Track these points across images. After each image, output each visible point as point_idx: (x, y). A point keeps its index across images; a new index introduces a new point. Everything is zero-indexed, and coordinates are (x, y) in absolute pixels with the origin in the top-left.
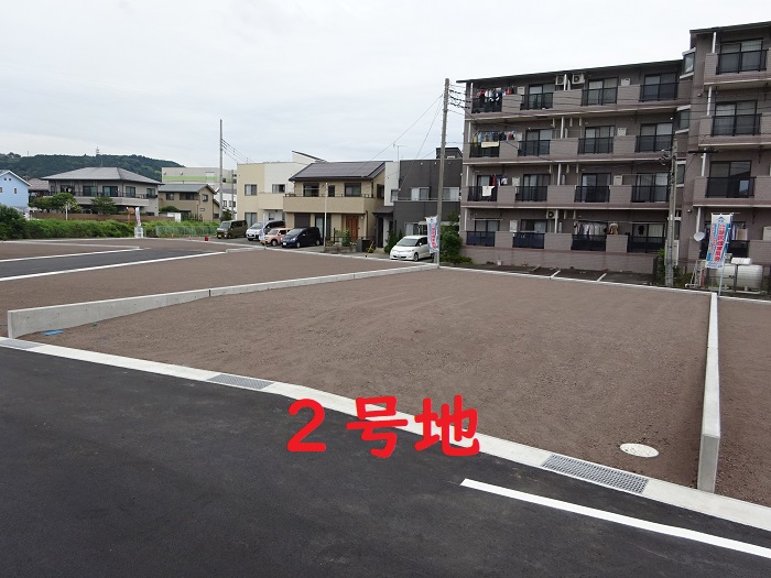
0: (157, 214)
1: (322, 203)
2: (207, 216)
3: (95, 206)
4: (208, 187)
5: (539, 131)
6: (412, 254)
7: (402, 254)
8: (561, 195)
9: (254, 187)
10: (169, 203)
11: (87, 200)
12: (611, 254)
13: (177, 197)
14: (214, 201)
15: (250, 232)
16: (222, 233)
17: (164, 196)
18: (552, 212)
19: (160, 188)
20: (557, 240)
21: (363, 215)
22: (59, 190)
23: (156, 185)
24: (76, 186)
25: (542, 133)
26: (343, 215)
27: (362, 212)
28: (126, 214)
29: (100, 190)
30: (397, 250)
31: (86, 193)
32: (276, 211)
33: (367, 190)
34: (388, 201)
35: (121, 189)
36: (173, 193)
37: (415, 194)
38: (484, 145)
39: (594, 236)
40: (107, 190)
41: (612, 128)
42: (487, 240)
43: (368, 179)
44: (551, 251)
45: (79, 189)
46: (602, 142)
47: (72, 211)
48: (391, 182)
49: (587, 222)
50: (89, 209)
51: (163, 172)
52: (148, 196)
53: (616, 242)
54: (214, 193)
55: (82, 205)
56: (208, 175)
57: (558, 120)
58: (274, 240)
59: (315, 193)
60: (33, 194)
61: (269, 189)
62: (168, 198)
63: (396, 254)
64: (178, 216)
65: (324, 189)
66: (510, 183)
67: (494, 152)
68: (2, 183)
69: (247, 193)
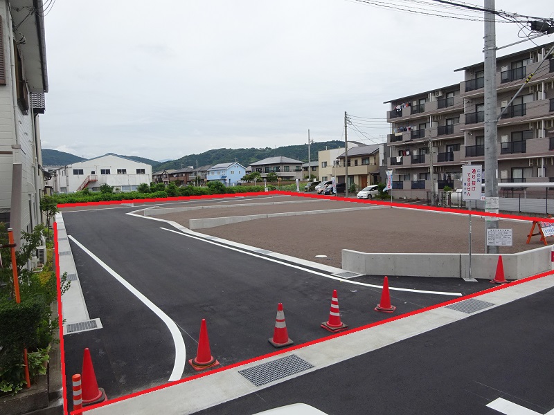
1: (353, 170)
3: (268, 177)
5: (425, 124)
7: (362, 195)
9: (326, 163)
11: (265, 175)
21: (368, 175)
22: (255, 170)
23: (301, 164)
26: (359, 175)
29: (272, 169)
31: (266, 171)
33: (372, 161)
35: (282, 168)
40: (275, 169)
42: (400, 186)
43: (373, 155)
45: (263, 169)
47: (258, 181)
48: (381, 156)
52: (297, 170)
55: (262, 178)
57: (428, 118)
58: (322, 191)
59: (349, 164)
60: (247, 173)
61: (332, 164)
65: (353, 162)
68: (233, 169)
69: (323, 166)
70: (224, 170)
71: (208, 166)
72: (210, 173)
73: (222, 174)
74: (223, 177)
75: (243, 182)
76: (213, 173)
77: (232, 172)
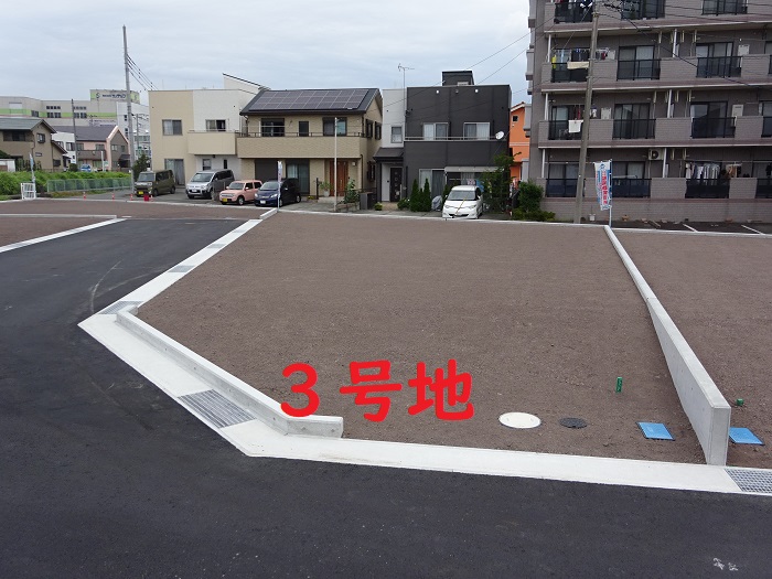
4: (43, 124)
5: (635, 48)
6: (473, 211)
7: (462, 211)
8: (673, 129)
9: (177, 123)
12: (735, 201)
14: (52, 143)
16: (145, 189)
18: (656, 151)
20: (667, 186)
21: (356, 160)
25: (639, 50)
26: (326, 160)
27: (358, 156)
30: (451, 206)
32: (214, 156)
33: (354, 126)
34: (387, 141)
37: (430, 132)
38: (572, 66)
39: (709, 180)
41: (730, 45)
42: (567, 189)
43: (358, 113)
44: (659, 200)
46: (716, 62)
48: (392, 116)
49: (702, 163)
53: (743, 187)
54: (51, 131)
57: (667, 34)
58: (241, 197)
59: (279, 132)
61: (201, 126)
63: (453, 211)
64: (11, 164)
65: (291, 127)
66: (599, 115)
67: (581, 75)
69: (166, 132)
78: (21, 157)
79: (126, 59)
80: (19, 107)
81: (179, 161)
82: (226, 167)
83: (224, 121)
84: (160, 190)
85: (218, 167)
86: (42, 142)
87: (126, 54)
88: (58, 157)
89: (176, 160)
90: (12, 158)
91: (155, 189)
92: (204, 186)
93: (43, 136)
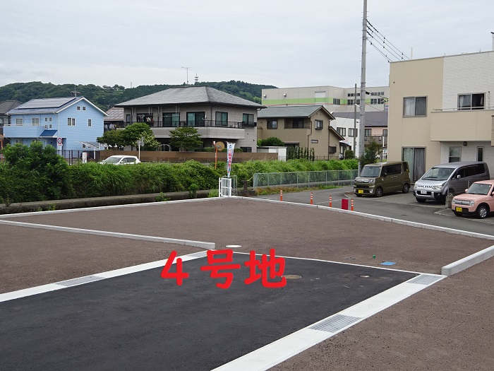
0: (254, 150)
2: (321, 151)
3: (175, 139)
4: (323, 111)
9: (421, 101)
10: (271, 134)
11: (165, 133)
13: (281, 124)
14: (331, 130)
15: (424, 186)
16: (364, 186)
17: (264, 125)
19: (261, 114)
22: (135, 119)
23: (254, 109)
24: (155, 114)
28: (214, 150)
29: (183, 118)
31: (167, 123)
32: (465, 143)
35: (210, 116)
36: (276, 119)
40: (192, 117)
45: (158, 116)
47: (147, 148)
50: (169, 144)
51: (263, 95)
52: (246, 125)
54: (330, 117)
55: (159, 140)
56: (318, 96)
58: (483, 205)
60: (112, 126)
61: (451, 103)
62: (270, 127)
64: (282, 152)
68: (74, 113)
69: (408, 112)
70: (50, 114)
71: (8, 104)
72: (13, 120)
73: (44, 124)
74: (46, 132)
75: (102, 147)
76: (19, 122)
77: (71, 121)
78: (298, 144)
79: (364, 25)
80: (323, 95)
81: (420, 151)
82: (480, 158)
83: (482, 95)
84: (386, 189)
85: (469, 158)
86: (320, 129)
87: (365, 20)
88: (334, 143)
89: (416, 149)
90: (286, 145)
91: (379, 188)
92: (438, 186)
93: (321, 122)
